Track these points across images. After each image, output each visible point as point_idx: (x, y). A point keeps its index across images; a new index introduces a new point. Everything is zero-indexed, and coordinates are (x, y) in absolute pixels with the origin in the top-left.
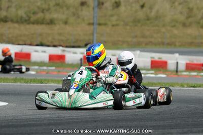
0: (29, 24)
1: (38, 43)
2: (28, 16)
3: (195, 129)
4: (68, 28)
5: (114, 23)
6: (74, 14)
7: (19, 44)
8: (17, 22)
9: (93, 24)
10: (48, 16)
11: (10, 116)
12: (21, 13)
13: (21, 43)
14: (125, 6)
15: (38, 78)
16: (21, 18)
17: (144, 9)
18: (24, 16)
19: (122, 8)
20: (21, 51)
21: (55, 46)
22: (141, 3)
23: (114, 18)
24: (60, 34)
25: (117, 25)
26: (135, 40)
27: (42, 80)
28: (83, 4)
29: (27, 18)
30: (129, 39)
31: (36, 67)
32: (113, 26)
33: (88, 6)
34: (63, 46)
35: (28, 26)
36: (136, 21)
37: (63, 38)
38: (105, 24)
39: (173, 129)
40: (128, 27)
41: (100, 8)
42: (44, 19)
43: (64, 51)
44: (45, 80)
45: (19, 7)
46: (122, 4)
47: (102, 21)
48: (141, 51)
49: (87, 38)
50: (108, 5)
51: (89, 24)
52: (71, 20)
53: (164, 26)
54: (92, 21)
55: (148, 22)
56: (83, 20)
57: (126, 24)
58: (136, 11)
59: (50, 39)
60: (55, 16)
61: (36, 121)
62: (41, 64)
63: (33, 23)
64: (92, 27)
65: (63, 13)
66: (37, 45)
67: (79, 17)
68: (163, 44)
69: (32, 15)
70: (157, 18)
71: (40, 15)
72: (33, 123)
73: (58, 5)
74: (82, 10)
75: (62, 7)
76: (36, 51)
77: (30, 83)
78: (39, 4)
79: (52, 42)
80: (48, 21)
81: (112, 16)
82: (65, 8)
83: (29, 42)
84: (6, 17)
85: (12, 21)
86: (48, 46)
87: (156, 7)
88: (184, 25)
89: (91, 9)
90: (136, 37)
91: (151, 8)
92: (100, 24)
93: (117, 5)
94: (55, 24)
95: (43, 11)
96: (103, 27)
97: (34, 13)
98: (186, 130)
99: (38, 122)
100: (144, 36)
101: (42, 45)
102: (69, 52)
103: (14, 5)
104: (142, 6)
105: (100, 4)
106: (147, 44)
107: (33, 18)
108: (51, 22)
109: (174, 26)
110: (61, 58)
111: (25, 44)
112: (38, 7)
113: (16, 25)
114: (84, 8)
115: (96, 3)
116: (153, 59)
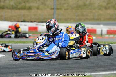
0: (17, 9)
1: (22, 20)
3: (111, 68)
4: (39, 12)
5: (66, 8)
6: (42, 3)
7: (11, 21)
8: (10, 9)
9: (53, 9)
10: (28, 5)
11: (5, 63)
12: (12, 3)
13: (12, 20)
16: (12, 6)
18: (14, 5)
21: (32, 22)
23: (66, 5)
24: (35, 15)
25: (67, 9)
26: (78, 17)
27: (24, 41)
29: (16, 6)
30: (74, 17)
32: (65, 9)
34: (36, 22)
35: (16, 11)
36: (78, 7)
37: (36, 17)
38: (61, 9)
39: (99, 68)
40: (74, 10)
42: (25, 6)
43: (37, 25)
44: (26, 42)
47: (59, 7)
52: (41, 7)
53: (94, 9)
54: (53, 7)
55: (85, 7)
56: (48, 7)
57: (72, 8)
58: (78, 1)
59: (29, 18)
60: (32, 4)
63: (19, 9)
64: (53, 11)
65: (36, 3)
66: (22, 22)
67: (45, 5)
68: (94, 19)
70: (90, 4)
71: (23, 4)
72: (19, 66)
74: (47, 1)
76: (21, 25)
77: (18, 43)
79: (30, 20)
80: (28, 8)
81: (64, 4)
83: (17, 20)
84: (3, 6)
85: (7, 8)
86: (28, 22)
88: (106, 8)
90: (78, 15)
92: (57, 9)
94: (32, 9)
95: (25, 2)
96: (59, 11)
97: (20, 3)
98: (106, 68)
100: (83, 15)
101: (24, 21)
102: (40, 25)
106: (84, 20)
107: (19, 6)
108: (30, 8)
109: (100, 9)
110: (36, 28)
111: (15, 21)
113: (9, 10)
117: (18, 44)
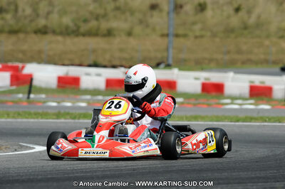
0: (77, 35)
1: (91, 63)
2: (76, 25)
4: (132, 42)
5: (198, 33)
6: (141, 22)
7: (64, 65)
8: (61, 34)
9: (167, 35)
10: (104, 25)
11: (48, 166)
12: (67, 21)
13: (67, 62)
14: (213, 9)
16: (67, 28)
17: (240, 14)
18: (71, 24)
19: (209, 13)
20: (67, 73)
21: (114, 67)
22: (236, 6)
23: (197, 27)
24: (121, 50)
25: (202, 37)
26: (227, 57)
28: (154, 7)
29: (75, 28)
30: (219, 56)
31: (88, 97)
32: (196, 37)
33: (161, 11)
34: (125, 67)
35: (76, 40)
36: (229, 31)
37: (126, 56)
38: (185, 36)
40: (217, 40)
41: (178, 13)
42: (98, 29)
45: (63, 12)
46: (209, 6)
47: (181, 32)
48: (235, 73)
49: (159, 55)
50: (189, 8)
51: (163, 36)
52: (138, 30)
53: (268, 37)
54: (165, 32)
55: (246, 32)
56: (154, 30)
57: (214, 35)
58: (229, 17)
59: (108, 56)
60: (114, 24)
61: (86, 172)
62: (95, 92)
63: (84, 35)
64: (166, 40)
65: (126, 20)
66: (90, 66)
67: (147, 26)
68: (266, 62)
69: (81, 24)
70: (258, 25)
71: (93, 24)
73: (117, 9)
74: (152, 16)
75: (124, 12)
76: (88, 74)
77: (79, 119)
78: (91, 8)
79: (110, 61)
80: (105, 32)
81: (194, 23)
82: (128, 14)
83: (77, 62)
84: (45, 27)
85: (54, 32)
86: (105, 67)
87: (257, 11)
89: (165, 14)
90: (228, 52)
91: (249, 12)
92: (177, 36)
93: (202, 8)
94: (114, 36)
95: (97, 18)
96: (182, 40)
97: (86, 21)
99: (89, 174)
100: (239, 52)
101: (96, 65)
103: (56, 10)
104: (237, 10)
105: (178, 7)
106: (244, 63)
107: (84, 28)
108: (109, 33)
109: (282, 37)
111: (72, 65)
112: (91, 13)
113: (60, 38)
114: (155, 13)
115: (172, 6)
116: (252, 84)
117: (81, 121)
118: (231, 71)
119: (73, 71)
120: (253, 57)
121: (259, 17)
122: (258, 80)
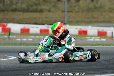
0: (28, 12)
1: (34, 23)
2: (28, 8)
4: (50, 14)
5: (77, 10)
6: (54, 6)
7: (23, 24)
8: (22, 11)
10: (39, 8)
12: (24, 6)
13: (24, 23)
14: (83, 1)
15: (34, 43)
16: (24, 9)
17: (94, 2)
18: (26, 8)
19: (81, 2)
20: (24, 27)
21: (43, 24)
23: (76, 8)
24: (46, 18)
25: (78, 12)
26: (88, 20)
27: (35, 44)
30: (85, 20)
31: (33, 37)
32: (76, 12)
33: (62, 1)
34: (48, 24)
35: (28, 14)
36: (89, 10)
37: (48, 20)
38: (71, 11)
39: (109, 70)
40: (84, 13)
41: (69, 3)
42: (37, 9)
43: (48, 27)
45: (22, 3)
48: (92, 26)
51: (63, 11)
52: (52, 9)
53: (105, 11)
55: (96, 10)
56: (59, 9)
57: (83, 11)
58: (89, 4)
59: (41, 20)
60: (43, 7)
62: (36, 35)
63: (31, 12)
65: (48, 6)
67: (56, 7)
68: (104, 22)
69: (30, 7)
70: (101, 7)
71: (35, 7)
73: (44, 1)
74: (58, 4)
76: (33, 27)
77: (29, 45)
79: (41, 22)
81: (75, 6)
82: (48, 3)
83: (28, 22)
85: (19, 11)
86: (39, 24)
87: (100, 1)
89: (63, 3)
90: (89, 18)
91: (97, 2)
92: (68, 12)
94: (43, 12)
95: (36, 5)
96: (70, 13)
97: (32, 6)
99: (33, 68)
100: (93, 18)
101: (36, 24)
103: (20, 1)
104: (92, 1)
106: (95, 22)
107: (31, 9)
108: (41, 11)
109: (110, 12)
110: (47, 31)
111: (26, 24)
112: (34, 3)
113: (21, 13)
114: (60, 2)
116: (99, 31)
117: (30, 46)
118: (90, 25)
119: (27, 26)
120: (99, 20)
121: (101, 4)
122: (101, 29)
